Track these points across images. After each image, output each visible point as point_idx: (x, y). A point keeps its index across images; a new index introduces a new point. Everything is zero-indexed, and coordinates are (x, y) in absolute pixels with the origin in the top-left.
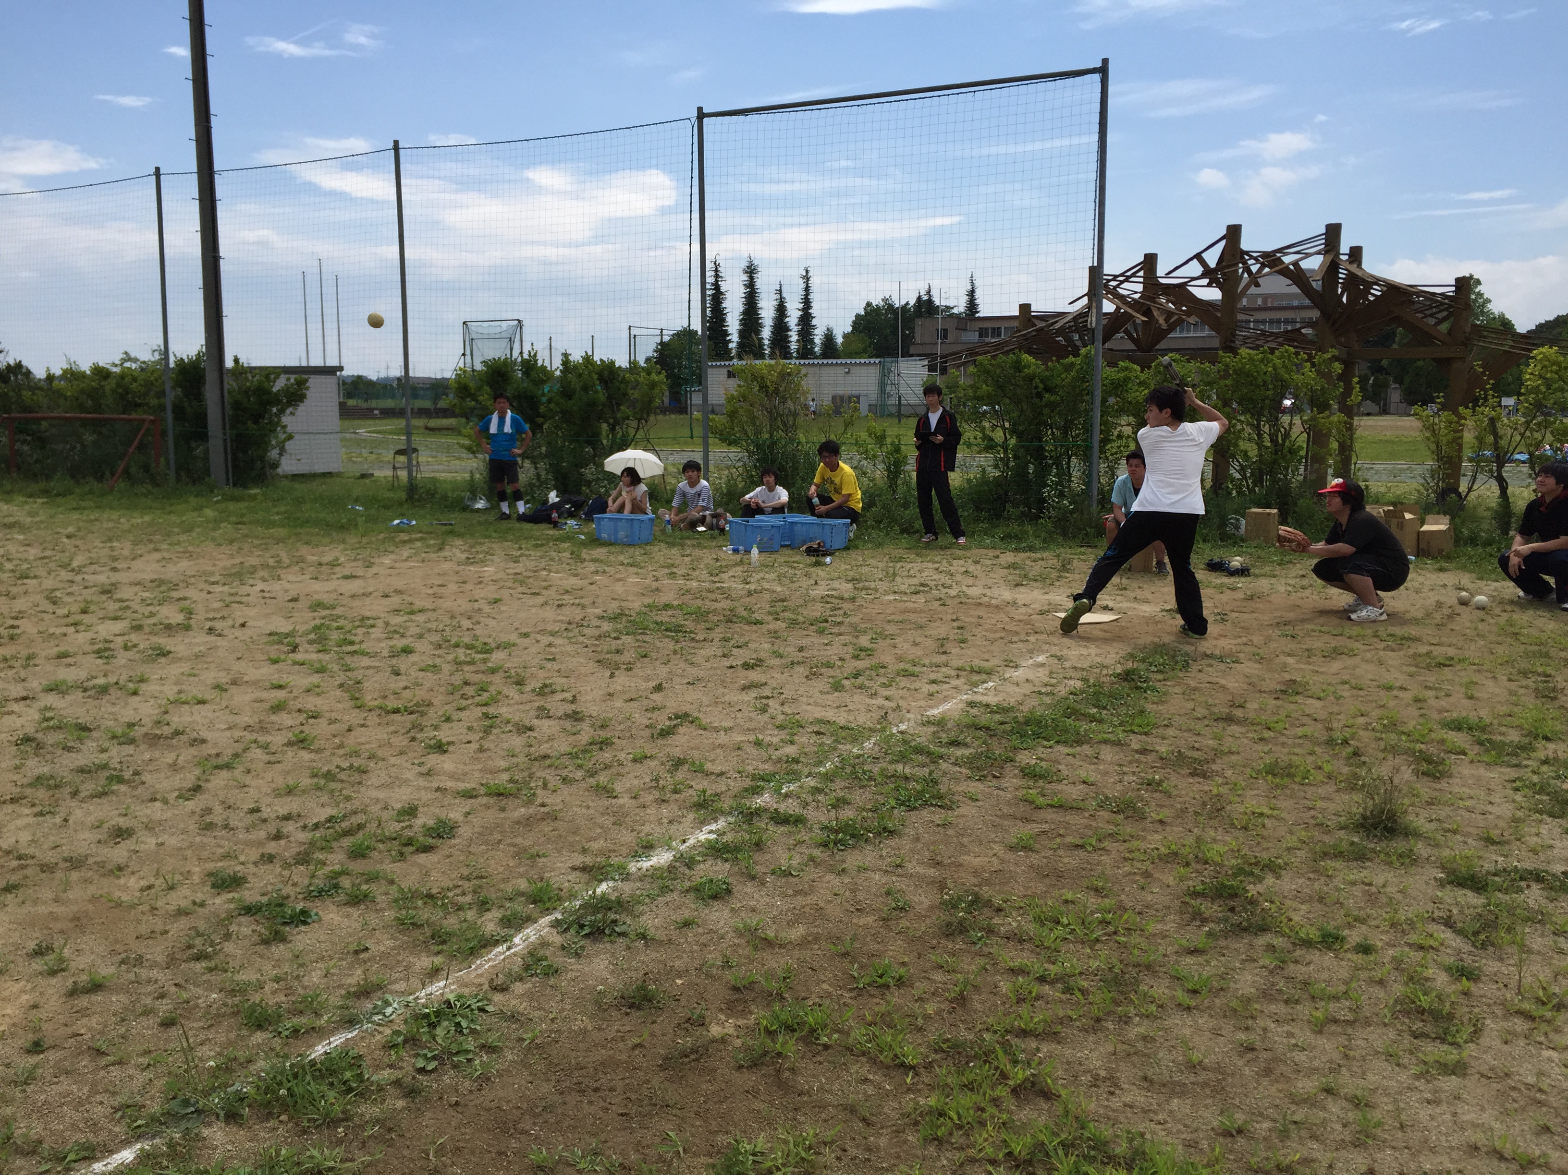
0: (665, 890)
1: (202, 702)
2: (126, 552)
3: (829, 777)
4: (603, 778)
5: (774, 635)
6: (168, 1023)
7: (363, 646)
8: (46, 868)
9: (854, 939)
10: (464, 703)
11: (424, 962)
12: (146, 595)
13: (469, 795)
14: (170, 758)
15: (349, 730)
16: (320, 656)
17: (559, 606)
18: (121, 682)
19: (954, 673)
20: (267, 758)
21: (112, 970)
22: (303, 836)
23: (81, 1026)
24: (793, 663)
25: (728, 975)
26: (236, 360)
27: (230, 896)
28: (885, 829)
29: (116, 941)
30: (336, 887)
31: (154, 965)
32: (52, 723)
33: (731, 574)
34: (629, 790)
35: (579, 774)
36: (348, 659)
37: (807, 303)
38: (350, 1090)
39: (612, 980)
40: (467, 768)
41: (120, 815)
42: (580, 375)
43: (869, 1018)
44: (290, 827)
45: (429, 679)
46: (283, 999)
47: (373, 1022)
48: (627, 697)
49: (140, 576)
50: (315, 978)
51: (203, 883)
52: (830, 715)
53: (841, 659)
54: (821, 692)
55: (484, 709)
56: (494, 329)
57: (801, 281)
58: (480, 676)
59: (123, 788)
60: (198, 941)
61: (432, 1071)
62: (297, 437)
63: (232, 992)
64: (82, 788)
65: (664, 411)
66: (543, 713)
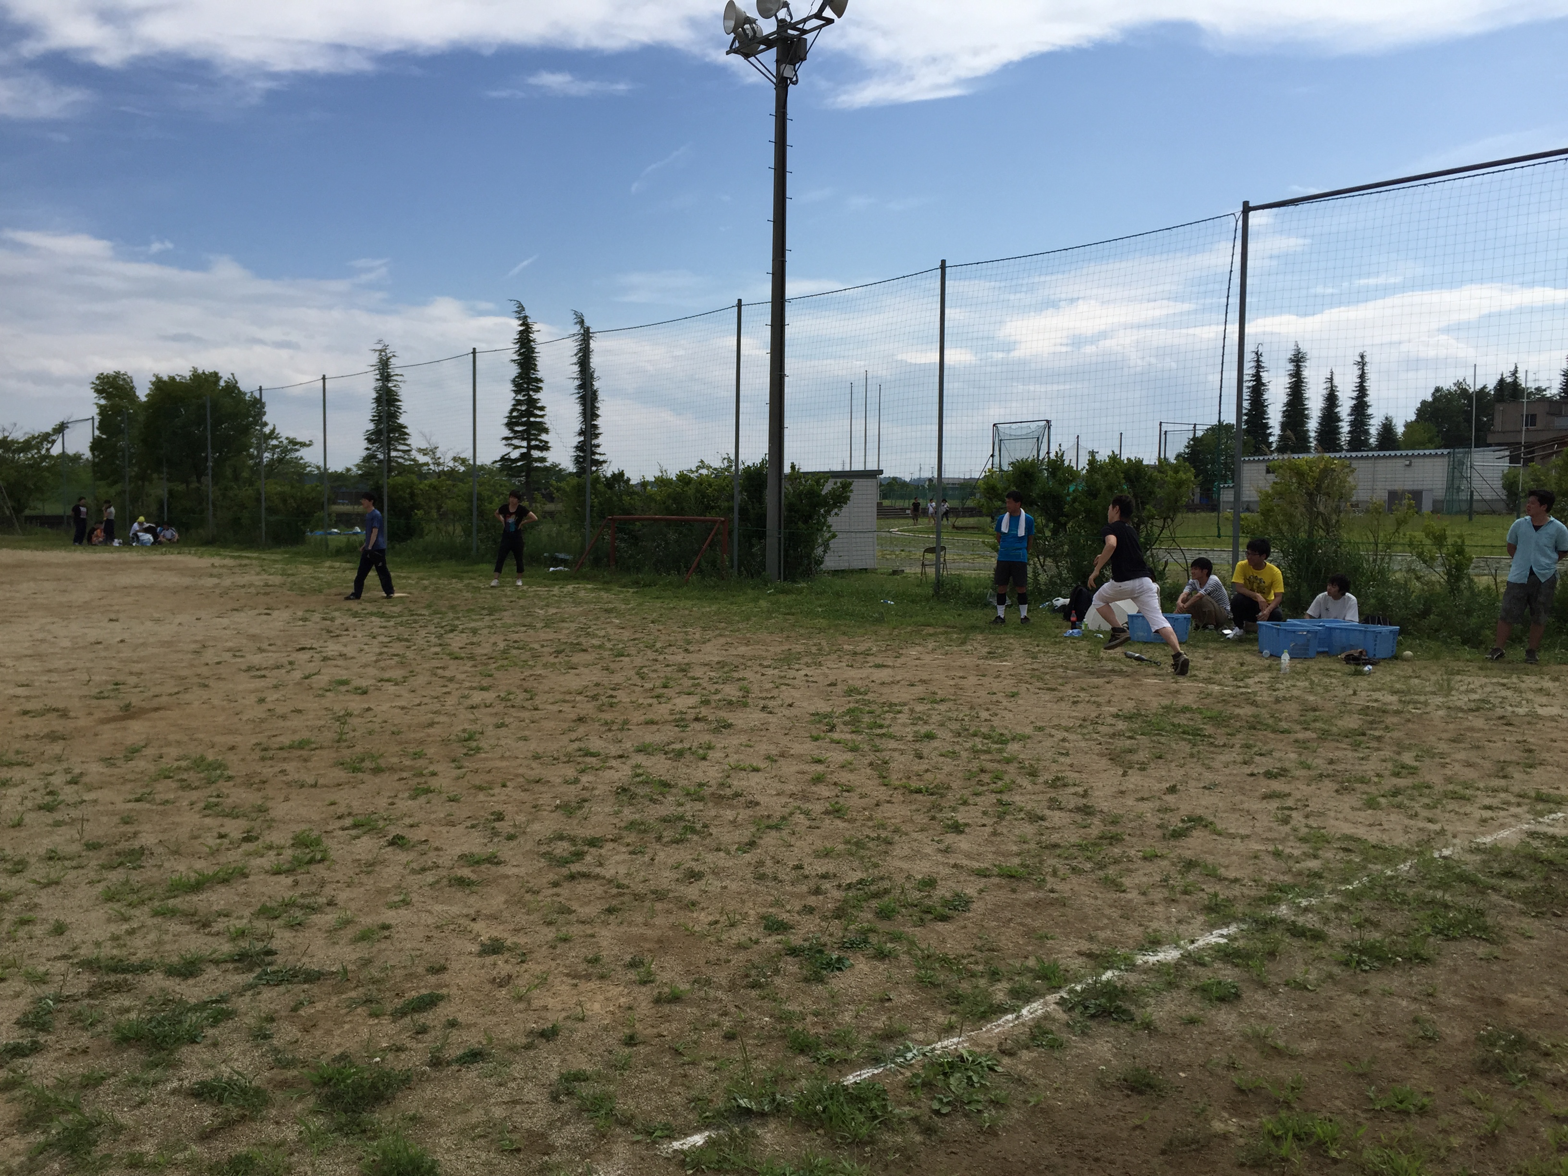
0: (1171, 985)
1: (756, 770)
2: (697, 636)
3: (1355, 896)
4: (1111, 871)
5: (1302, 745)
6: (730, 1037)
7: (891, 730)
8: (639, 897)
9: (1374, 1060)
10: (981, 789)
11: (941, 1018)
12: (713, 674)
13: (983, 874)
14: (729, 814)
15: (877, 805)
16: (854, 736)
17: (1074, 703)
18: (694, 749)
19: (1513, 800)
20: (808, 823)
21: (688, 987)
22: (838, 894)
23: (664, 1029)
24: (1321, 775)
25: (1234, 1077)
26: (793, 467)
27: (779, 937)
28: (1417, 956)
29: (691, 964)
30: (865, 941)
31: (720, 987)
32: (641, 778)
33: (1257, 679)
34: (1138, 887)
35: (1088, 866)
36: (877, 741)
37: (1362, 390)
38: (876, 1117)
39: (1114, 1062)
40: (981, 849)
41: (693, 860)
42: (1106, 475)
43: (1385, 1141)
44: (826, 885)
45: (948, 765)
46: (822, 1031)
47: (895, 1063)
48: (1139, 796)
49: (708, 658)
50: (847, 1017)
51: (758, 924)
52: (1361, 832)
53: (1378, 775)
54: (1353, 808)
55: (999, 796)
56: (1024, 429)
57: (1356, 367)
58: (995, 765)
59: (695, 838)
60: (753, 972)
61: (946, 1115)
62: (840, 535)
63: (780, 1019)
64: (665, 834)
65: (1192, 508)
66: (1054, 804)
